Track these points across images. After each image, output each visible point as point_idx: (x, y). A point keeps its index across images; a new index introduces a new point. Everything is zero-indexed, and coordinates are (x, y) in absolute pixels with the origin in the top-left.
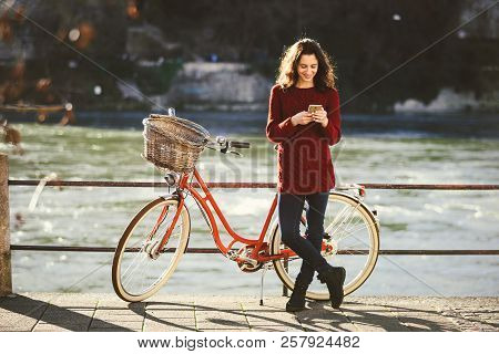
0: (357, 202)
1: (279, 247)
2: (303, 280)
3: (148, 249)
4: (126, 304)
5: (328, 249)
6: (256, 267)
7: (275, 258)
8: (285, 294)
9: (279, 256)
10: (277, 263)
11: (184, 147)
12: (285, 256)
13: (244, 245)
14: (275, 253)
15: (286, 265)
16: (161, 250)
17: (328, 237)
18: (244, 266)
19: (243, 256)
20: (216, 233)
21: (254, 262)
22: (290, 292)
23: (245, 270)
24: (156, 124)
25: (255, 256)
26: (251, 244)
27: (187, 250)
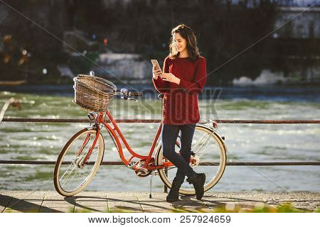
0: (212, 131)
1: (162, 161)
2: (178, 182)
3: (77, 162)
4: (63, 198)
5: (194, 161)
6: (147, 174)
7: (159, 167)
8: (166, 191)
9: (162, 166)
10: (161, 171)
11: (101, 95)
12: (165, 166)
13: (139, 159)
14: (159, 164)
15: (166, 172)
16: (85, 163)
17: (193, 154)
18: (139, 173)
19: (138, 166)
20: (120, 152)
21: (146, 170)
22: (169, 190)
23: (140, 175)
24: (82, 81)
25: (146, 166)
26: (144, 159)
27: (102, 163)
